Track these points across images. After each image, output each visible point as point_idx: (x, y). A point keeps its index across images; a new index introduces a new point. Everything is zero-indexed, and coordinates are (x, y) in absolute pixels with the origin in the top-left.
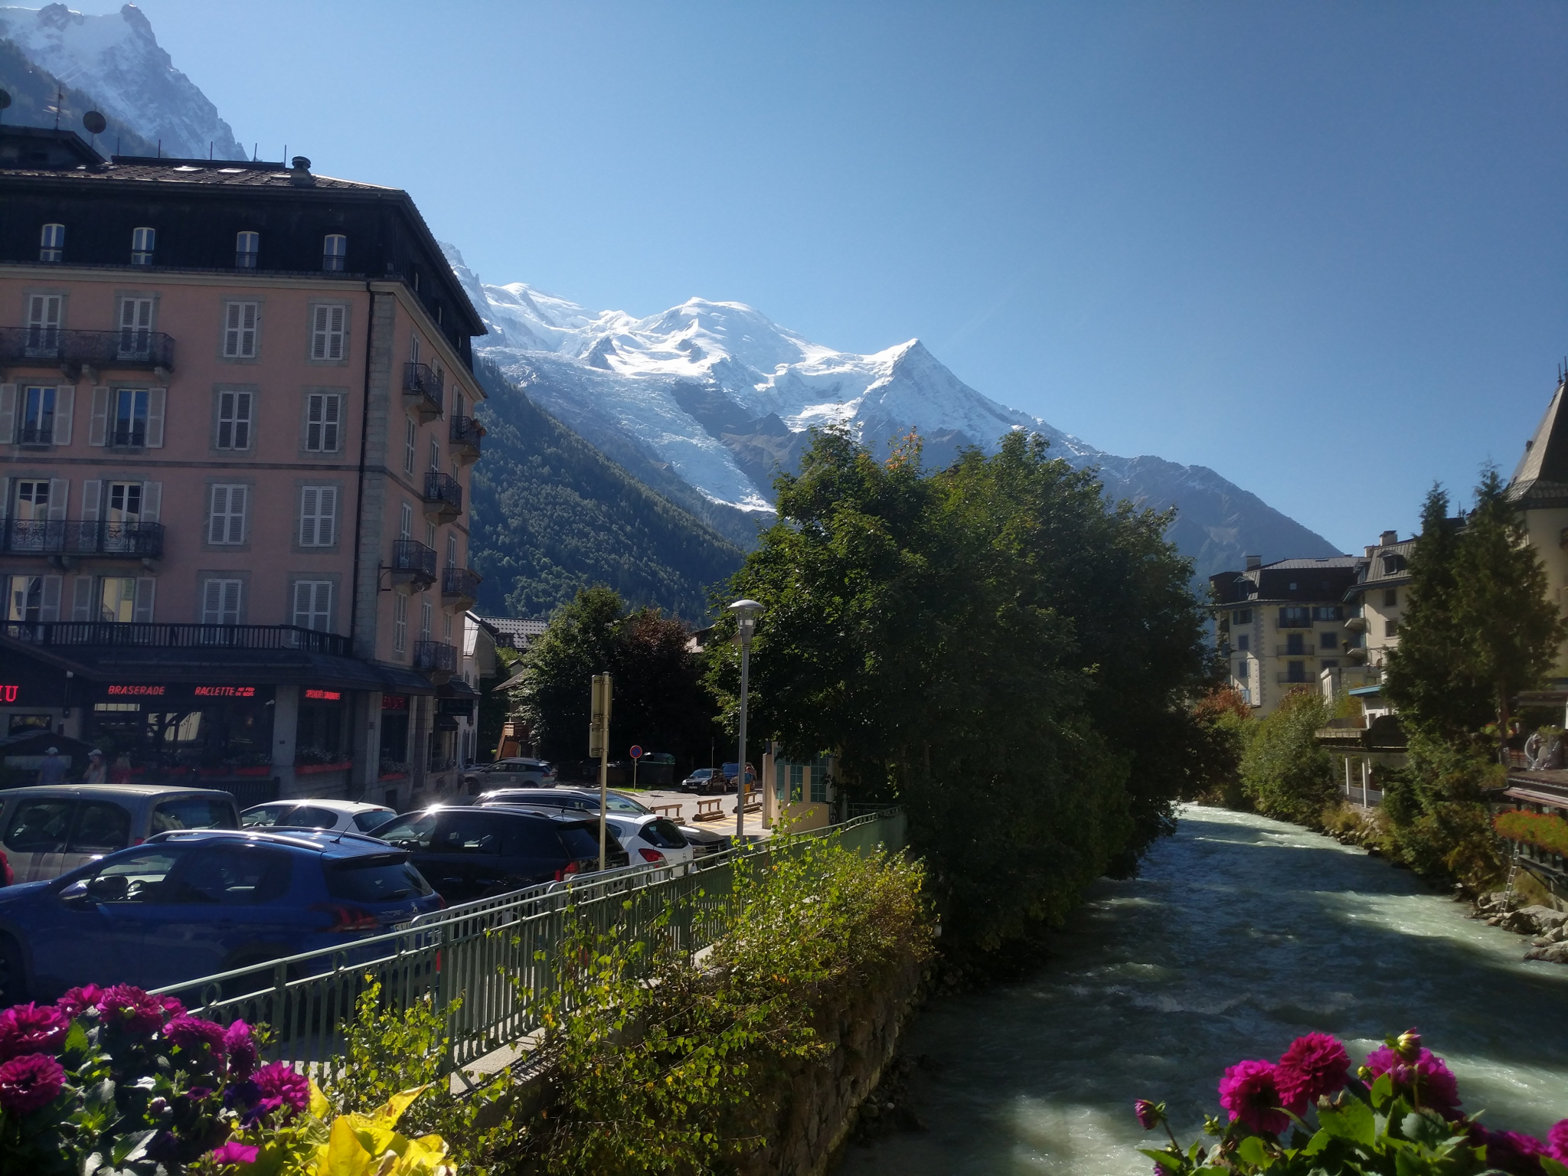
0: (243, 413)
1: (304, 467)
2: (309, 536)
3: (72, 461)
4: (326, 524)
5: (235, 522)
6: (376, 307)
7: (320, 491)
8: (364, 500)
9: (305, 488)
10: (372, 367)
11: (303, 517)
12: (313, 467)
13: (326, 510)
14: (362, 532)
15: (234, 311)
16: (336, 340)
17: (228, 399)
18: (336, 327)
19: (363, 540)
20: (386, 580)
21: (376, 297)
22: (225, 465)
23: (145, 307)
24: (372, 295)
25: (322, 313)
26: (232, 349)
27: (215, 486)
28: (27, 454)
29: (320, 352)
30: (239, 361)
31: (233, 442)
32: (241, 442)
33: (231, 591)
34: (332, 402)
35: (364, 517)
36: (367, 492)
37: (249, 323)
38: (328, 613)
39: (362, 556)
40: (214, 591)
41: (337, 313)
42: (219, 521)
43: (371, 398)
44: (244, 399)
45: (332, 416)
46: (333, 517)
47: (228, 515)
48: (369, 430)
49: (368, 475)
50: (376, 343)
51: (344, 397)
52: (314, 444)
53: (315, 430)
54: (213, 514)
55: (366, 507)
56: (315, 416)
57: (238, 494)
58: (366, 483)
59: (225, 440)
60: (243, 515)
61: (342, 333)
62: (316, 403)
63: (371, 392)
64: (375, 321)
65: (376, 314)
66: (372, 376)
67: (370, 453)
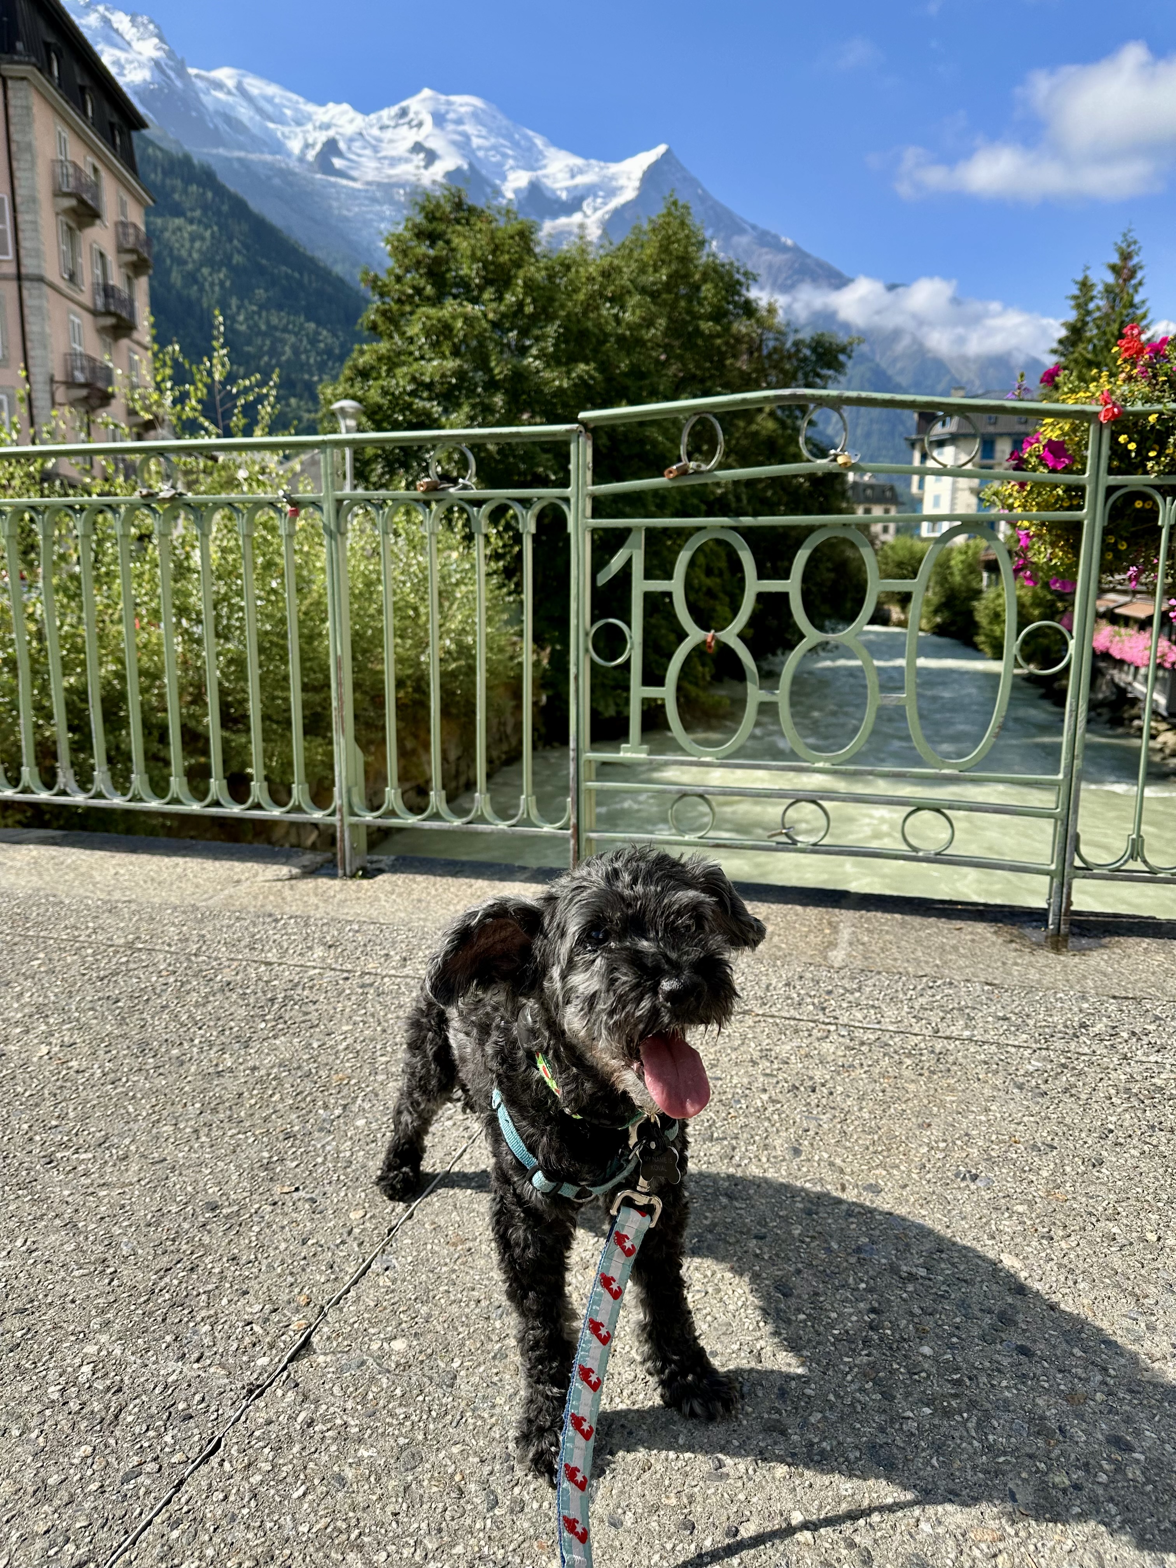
6: (10, 94)
8: (27, 311)
10: (15, 164)
14: (29, 344)
20: (60, 395)
21: (10, 83)
24: (5, 80)
35: (28, 328)
36: (28, 302)
39: (31, 370)
43: (18, 200)
48: (21, 235)
49: (26, 284)
50: (15, 136)
55: (30, 318)
58: (25, 293)
63: (19, 192)
64: (11, 111)
65: (12, 102)
66: (17, 174)
67: (25, 261)
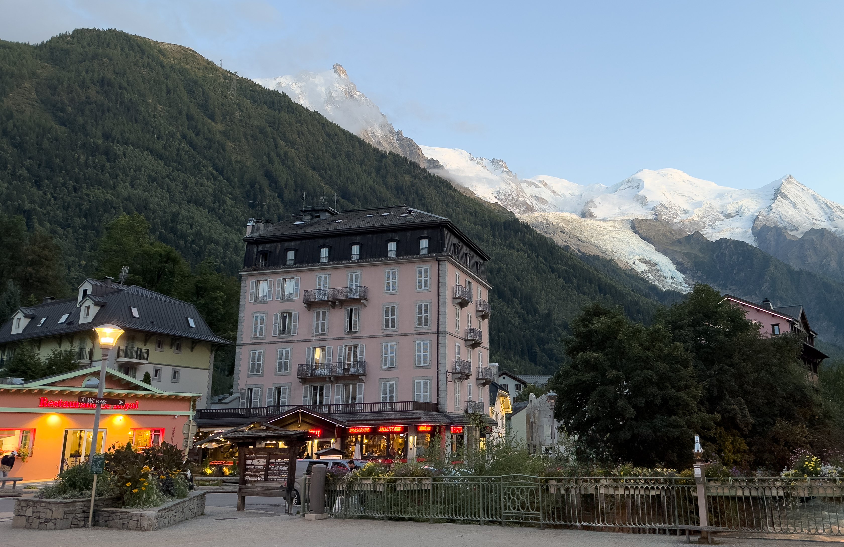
0: (393, 314)
1: (417, 334)
2: (419, 362)
3: (334, 339)
4: (425, 356)
5: (392, 358)
6: (440, 266)
7: (422, 343)
8: (440, 345)
9: (417, 342)
10: (440, 291)
11: (417, 354)
12: (419, 334)
13: (425, 350)
14: (439, 358)
15: (389, 273)
16: (426, 281)
17: (388, 309)
18: (426, 276)
19: (440, 362)
20: (450, 378)
21: (440, 263)
22: (387, 336)
23: (357, 275)
24: (439, 262)
25: (420, 272)
26: (388, 290)
27: (384, 344)
28: (318, 338)
29: (420, 287)
30: (391, 294)
31: (390, 326)
32: (393, 326)
33: (391, 386)
34: (426, 306)
35: (439, 352)
36: (440, 342)
37: (394, 278)
38: (428, 393)
39: (440, 369)
40: (385, 386)
41: (426, 271)
42: (386, 358)
43: (440, 303)
44: (393, 308)
45: (426, 312)
46: (428, 353)
47: (389, 355)
48: (440, 316)
49: (440, 335)
50: (440, 281)
51: (430, 303)
52: (420, 324)
53: (420, 318)
54: (384, 356)
55: (440, 348)
56: (420, 313)
57: (392, 347)
58: (440, 338)
59: (387, 326)
60: (394, 355)
61: (428, 278)
62: (420, 307)
63: (440, 301)
64: (440, 272)
65: (440, 269)
66: (440, 294)
67: (440, 326)
